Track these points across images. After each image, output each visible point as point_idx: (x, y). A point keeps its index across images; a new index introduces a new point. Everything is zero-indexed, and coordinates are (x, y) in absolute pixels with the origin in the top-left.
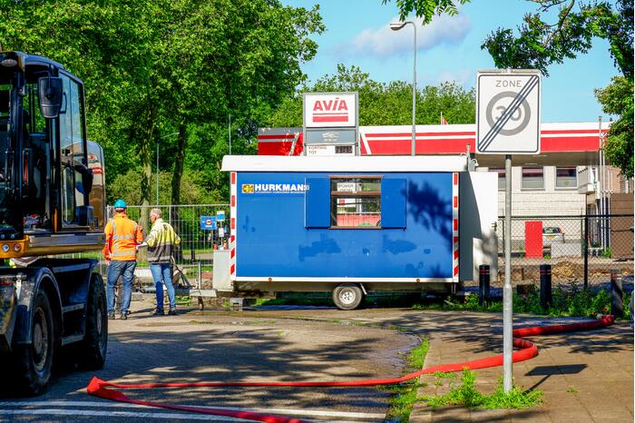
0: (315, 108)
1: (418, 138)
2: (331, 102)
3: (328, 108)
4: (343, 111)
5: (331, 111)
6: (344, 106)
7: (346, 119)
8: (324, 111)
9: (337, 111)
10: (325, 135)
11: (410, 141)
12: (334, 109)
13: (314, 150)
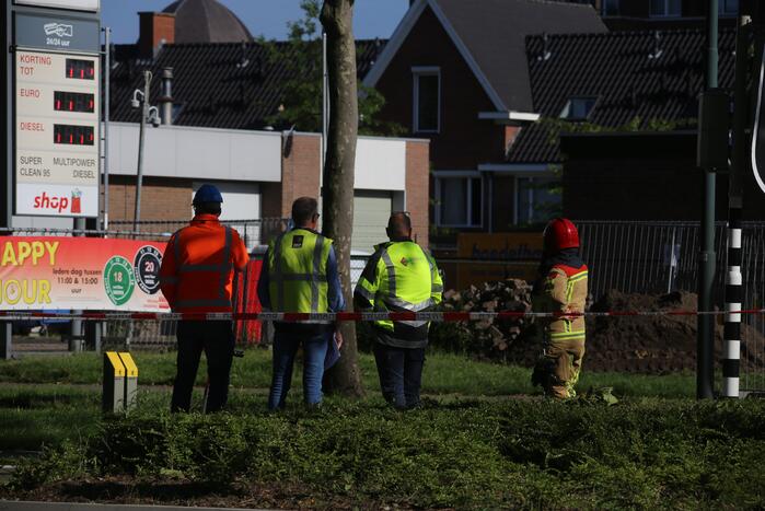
13: (29, 65)
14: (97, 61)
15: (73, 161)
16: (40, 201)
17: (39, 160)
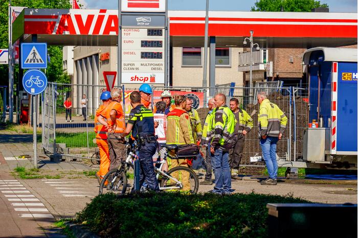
1: (211, 22)
7: (157, 6)
11: (204, 25)
13: (128, 32)
14: (164, 30)
15: (151, 65)
16: (134, 79)
17: (133, 65)
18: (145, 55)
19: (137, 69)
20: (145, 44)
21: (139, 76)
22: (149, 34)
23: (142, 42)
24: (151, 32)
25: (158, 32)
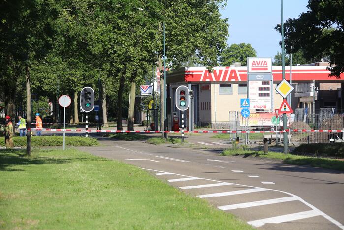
0: (253, 64)
2: (260, 62)
3: (258, 64)
4: (265, 65)
5: (260, 66)
6: (265, 63)
7: (266, 69)
8: (257, 66)
9: (262, 66)
10: (257, 76)
12: (261, 64)
13: (252, 83)
14: (270, 81)
15: (264, 99)
16: (255, 107)
17: (255, 99)
18: (261, 95)
19: (257, 102)
20: (261, 89)
21: (258, 105)
22: (263, 84)
23: (259, 88)
24: (264, 83)
25: (267, 83)
